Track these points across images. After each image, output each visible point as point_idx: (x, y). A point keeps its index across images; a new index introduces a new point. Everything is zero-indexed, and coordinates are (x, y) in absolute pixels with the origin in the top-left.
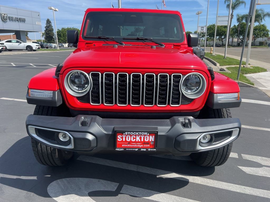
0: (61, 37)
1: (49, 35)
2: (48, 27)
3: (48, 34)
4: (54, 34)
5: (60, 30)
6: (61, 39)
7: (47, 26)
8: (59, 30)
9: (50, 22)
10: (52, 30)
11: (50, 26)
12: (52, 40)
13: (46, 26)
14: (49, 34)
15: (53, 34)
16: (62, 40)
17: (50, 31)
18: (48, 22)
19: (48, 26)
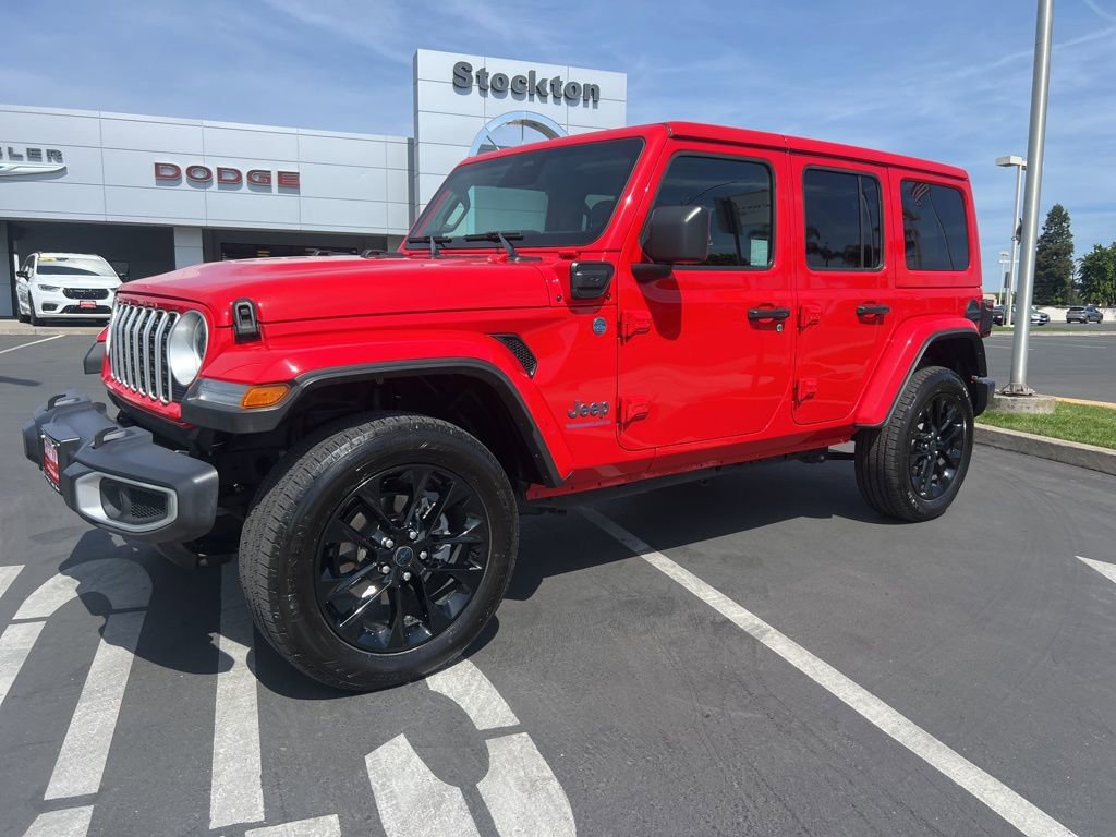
0: (1104, 278)
1: (1047, 271)
2: (1048, 241)
3: (1046, 268)
4: (1073, 267)
5: (1104, 247)
6: (1102, 288)
7: (1046, 233)
8: (1100, 247)
9: (1065, 218)
10: (1069, 249)
11: (1060, 235)
12: (1056, 291)
13: (1043, 237)
14: (1049, 266)
15: (1069, 268)
16: (1104, 293)
17: (1057, 254)
18: (1057, 217)
19: (1052, 236)
